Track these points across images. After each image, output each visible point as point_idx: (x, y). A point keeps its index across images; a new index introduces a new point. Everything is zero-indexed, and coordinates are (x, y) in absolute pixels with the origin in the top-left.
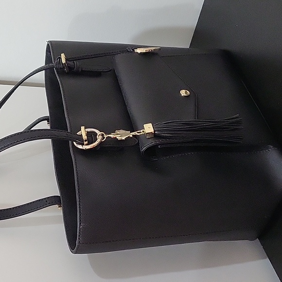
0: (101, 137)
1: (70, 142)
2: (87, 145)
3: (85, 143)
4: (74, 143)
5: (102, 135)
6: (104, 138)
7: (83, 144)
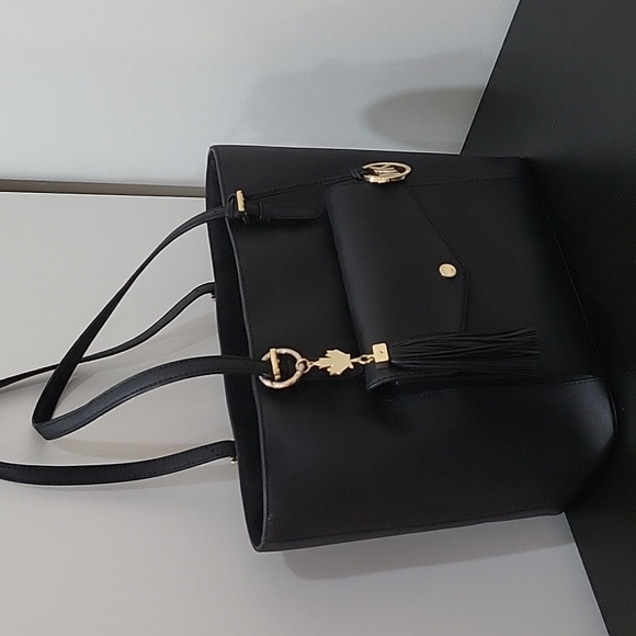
0: (302, 366)
1: (253, 377)
2: (279, 381)
3: (277, 377)
4: (261, 378)
5: (305, 363)
6: (306, 368)
7: (272, 380)
